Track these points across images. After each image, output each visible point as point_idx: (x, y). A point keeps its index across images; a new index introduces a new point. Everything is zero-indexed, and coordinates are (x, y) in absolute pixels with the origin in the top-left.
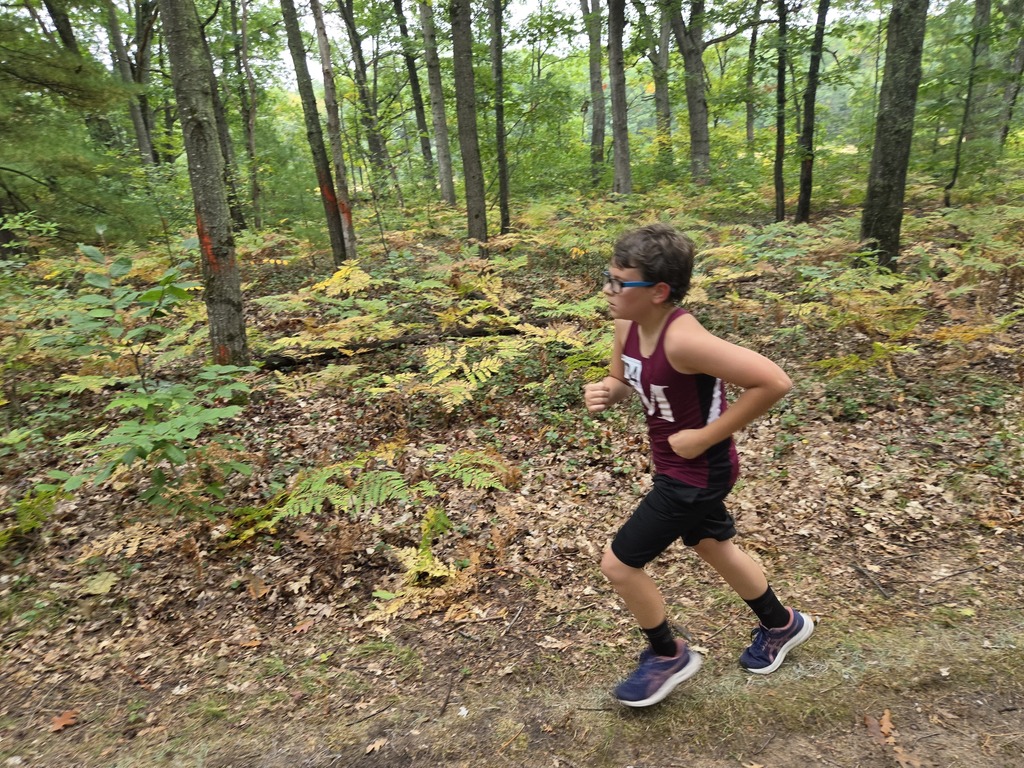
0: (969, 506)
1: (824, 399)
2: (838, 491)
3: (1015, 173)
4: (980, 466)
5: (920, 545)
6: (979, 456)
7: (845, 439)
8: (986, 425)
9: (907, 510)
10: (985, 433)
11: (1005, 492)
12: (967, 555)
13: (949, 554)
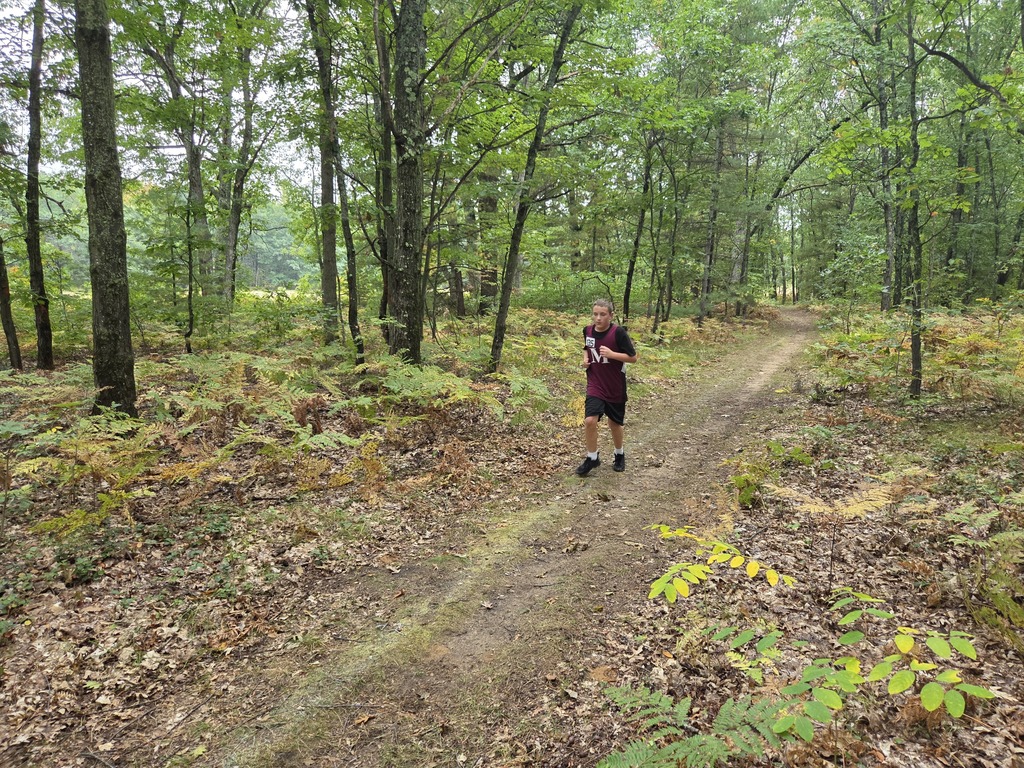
0: (203, 637)
1: (55, 566)
2: (68, 671)
3: (245, 324)
4: (212, 592)
5: (156, 697)
6: (212, 583)
7: (79, 605)
8: (217, 550)
9: (144, 663)
10: (217, 558)
11: (232, 611)
12: (200, 688)
13: (184, 694)
